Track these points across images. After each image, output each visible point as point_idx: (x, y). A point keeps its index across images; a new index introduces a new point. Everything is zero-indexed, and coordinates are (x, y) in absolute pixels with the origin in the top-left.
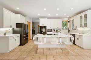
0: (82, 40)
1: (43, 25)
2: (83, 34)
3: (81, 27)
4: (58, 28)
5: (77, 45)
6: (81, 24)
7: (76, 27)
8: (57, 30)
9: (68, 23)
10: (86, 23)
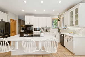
0: (72, 43)
1: (29, 23)
2: (74, 34)
3: (71, 25)
4: (47, 26)
5: (66, 49)
6: (72, 22)
7: (66, 26)
8: (46, 29)
9: (59, 21)
10: (78, 21)
